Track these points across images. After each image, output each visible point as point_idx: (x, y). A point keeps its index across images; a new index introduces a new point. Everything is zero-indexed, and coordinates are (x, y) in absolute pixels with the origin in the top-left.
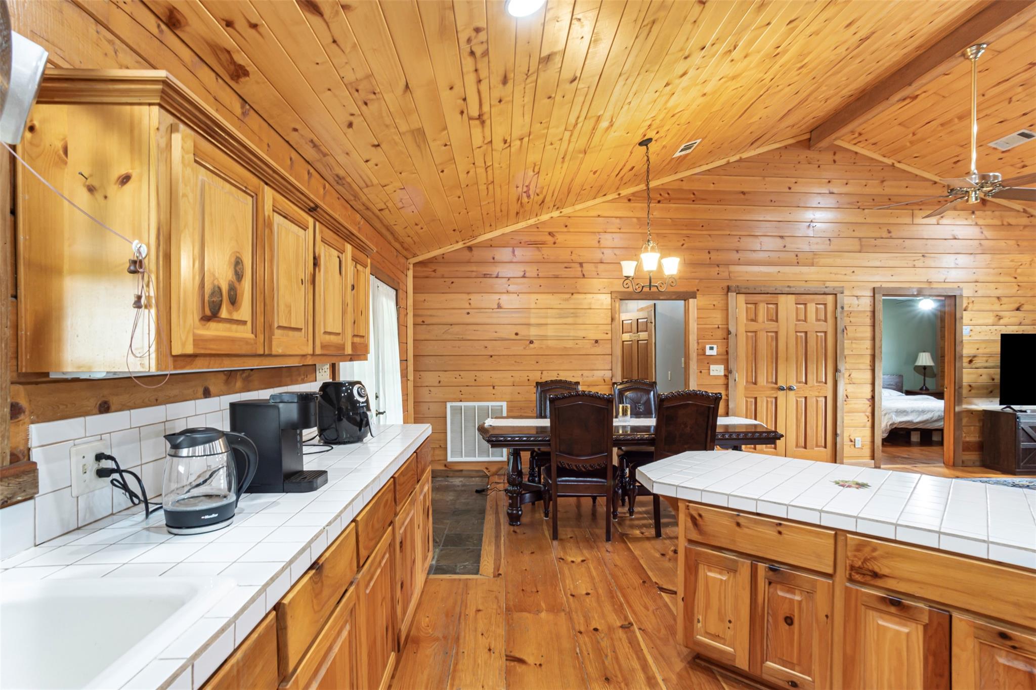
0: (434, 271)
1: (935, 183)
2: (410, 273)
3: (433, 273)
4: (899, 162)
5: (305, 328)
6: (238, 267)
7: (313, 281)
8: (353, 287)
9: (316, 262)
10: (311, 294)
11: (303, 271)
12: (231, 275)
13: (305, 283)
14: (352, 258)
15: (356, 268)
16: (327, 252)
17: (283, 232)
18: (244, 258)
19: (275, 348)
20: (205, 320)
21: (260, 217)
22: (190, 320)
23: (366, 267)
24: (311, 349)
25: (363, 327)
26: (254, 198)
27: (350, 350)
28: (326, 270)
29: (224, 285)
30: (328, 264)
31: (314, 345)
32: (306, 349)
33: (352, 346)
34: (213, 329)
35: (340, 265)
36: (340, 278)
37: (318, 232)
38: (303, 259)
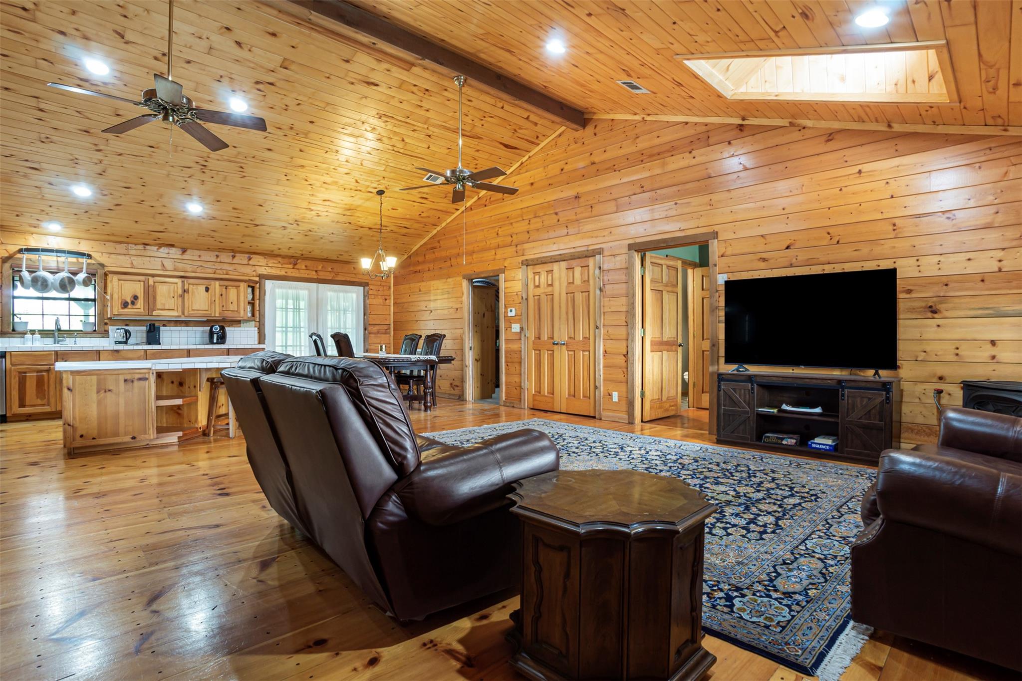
1: (687, 123)
2: (392, 275)
4: (649, 115)
5: (176, 309)
6: (136, 298)
7: (182, 296)
8: (222, 295)
9: (185, 291)
10: (180, 300)
11: (174, 294)
12: (132, 299)
13: (176, 297)
14: (220, 286)
15: (226, 288)
16: (195, 287)
17: (160, 287)
18: (139, 295)
19: (155, 313)
20: (122, 308)
21: (147, 286)
22: (117, 308)
23: (239, 286)
24: (181, 314)
25: (233, 307)
26: (144, 282)
27: (217, 315)
28: (193, 292)
29: (129, 301)
30: (195, 290)
31: (183, 313)
32: (177, 315)
33: (220, 313)
34: (126, 310)
35: (207, 290)
36: (207, 293)
37: (187, 282)
38: (174, 291)
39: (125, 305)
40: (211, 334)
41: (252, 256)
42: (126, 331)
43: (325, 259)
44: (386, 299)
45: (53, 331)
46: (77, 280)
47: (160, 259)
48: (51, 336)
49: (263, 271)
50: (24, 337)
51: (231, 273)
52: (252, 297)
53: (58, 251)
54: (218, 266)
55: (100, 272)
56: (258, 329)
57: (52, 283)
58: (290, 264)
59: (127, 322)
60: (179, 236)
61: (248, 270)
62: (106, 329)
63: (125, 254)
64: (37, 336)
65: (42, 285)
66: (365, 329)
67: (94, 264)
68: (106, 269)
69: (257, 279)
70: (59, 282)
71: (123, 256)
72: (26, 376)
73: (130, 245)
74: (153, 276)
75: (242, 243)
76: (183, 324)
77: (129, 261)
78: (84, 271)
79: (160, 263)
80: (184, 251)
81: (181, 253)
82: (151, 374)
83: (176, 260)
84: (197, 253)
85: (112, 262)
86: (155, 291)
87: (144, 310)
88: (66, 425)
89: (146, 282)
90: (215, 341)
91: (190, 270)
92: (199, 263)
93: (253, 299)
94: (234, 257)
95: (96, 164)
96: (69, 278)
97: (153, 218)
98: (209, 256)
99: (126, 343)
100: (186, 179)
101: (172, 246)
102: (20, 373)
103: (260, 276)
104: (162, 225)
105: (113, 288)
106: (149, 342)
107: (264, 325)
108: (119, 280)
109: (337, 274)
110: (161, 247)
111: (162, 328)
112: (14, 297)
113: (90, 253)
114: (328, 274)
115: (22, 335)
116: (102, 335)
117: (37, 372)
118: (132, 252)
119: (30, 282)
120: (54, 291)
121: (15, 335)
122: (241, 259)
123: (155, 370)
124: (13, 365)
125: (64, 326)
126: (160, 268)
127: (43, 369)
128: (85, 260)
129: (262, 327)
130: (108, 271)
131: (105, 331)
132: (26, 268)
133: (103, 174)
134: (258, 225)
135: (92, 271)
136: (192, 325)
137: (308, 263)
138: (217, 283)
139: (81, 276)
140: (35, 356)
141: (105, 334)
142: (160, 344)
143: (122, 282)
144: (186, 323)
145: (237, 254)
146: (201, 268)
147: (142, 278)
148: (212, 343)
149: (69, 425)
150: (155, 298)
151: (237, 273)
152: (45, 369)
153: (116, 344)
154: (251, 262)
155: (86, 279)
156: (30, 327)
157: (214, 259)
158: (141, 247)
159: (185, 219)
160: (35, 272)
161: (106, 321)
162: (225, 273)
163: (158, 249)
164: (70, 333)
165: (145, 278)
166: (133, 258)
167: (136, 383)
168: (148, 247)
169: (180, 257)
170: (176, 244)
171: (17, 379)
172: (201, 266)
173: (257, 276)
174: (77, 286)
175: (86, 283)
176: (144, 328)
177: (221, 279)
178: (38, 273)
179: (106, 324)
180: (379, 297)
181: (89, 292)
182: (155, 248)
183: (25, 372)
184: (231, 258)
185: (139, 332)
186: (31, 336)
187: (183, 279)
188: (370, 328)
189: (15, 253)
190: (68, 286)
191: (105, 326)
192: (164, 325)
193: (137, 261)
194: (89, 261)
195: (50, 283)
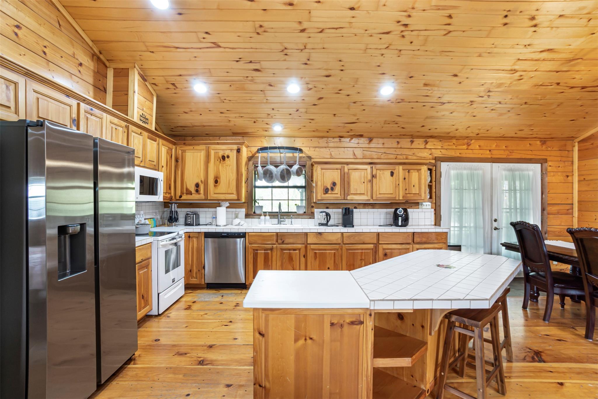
0: (592, 144)
2: (576, 149)
3: (592, 145)
5: (366, 193)
6: (334, 184)
7: (371, 181)
8: (405, 179)
9: (373, 176)
10: (369, 185)
11: (365, 180)
12: (332, 186)
13: (366, 183)
14: (403, 170)
15: (409, 172)
16: (382, 172)
17: (353, 173)
18: (336, 182)
19: (349, 198)
20: (324, 194)
21: (343, 173)
22: (320, 194)
23: (420, 170)
24: (370, 199)
25: (415, 190)
26: (341, 169)
27: (401, 198)
28: (380, 177)
29: (329, 188)
30: (382, 175)
31: (372, 197)
32: (367, 199)
33: (403, 197)
34: (327, 195)
35: (392, 174)
36: (392, 177)
37: (375, 167)
38: (364, 177)
39: (326, 191)
40: (396, 216)
41: (428, 140)
42: (328, 215)
43: (500, 137)
44: (568, 176)
45: (277, 212)
46: (292, 171)
47: (352, 149)
48: (276, 217)
49: (438, 153)
50: (260, 218)
51: (410, 157)
52: (430, 179)
53: (279, 148)
54: (399, 152)
55: (309, 163)
56: (435, 210)
57: (276, 175)
58: (464, 145)
59: (328, 206)
60: (368, 125)
61: (425, 154)
62: (313, 211)
63: (325, 147)
64: (268, 217)
65: (269, 176)
66: (543, 210)
67: (304, 157)
68: (313, 160)
69: (433, 161)
70: (280, 173)
71: (325, 149)
72: (257, 252)
73: (329, 139)
74: (347, 164)
75: (423, 126)
76: (370, 207)
77: (329, 153)
78: (297, 163)
79: (352, 152)
80: (371, 140)
81: (368, 142)
82: (368, 316)
83: (364, 149)
84: (381, 141)
85: (317, 155)
86: (349, 177)
87: (341, 195)
88: (258, 386)
89: (342, 170)
90: (400, 224)
91: (375, 157)
92: (383, 150)
93: (431, 182)
94: (412, 142)
95: (302, 50)
96: (287, 170)
97: (348, 108)
98: (391, 143)
99: (326, 225)
100: (383, 51)
101: (361, 136)
102: (254, 250)
103: (436, 159)
104: (355, 115)
105: (317, 176)
106: (345, 225)
107: (440, 206)
108: (322, 169)
109: (512, 152)
110: (352, 138)
111: (354, 210)
112: (256, 187)
113: (302, 148)
114: (502, 152)
115: (259, 217)
116: (310, 216)
117: (265, 250)
118: (331, 145)
119: (263, 175)
120: (277, 181)
121: (255, 217)
122: (419, 143)
123: (374, 310)
124: (250, 244)
125: (284, 209)
126: (352, 157)
127: (268, 248)
128: (298, 154)
129: (438, 209)
130: (314, 162)
131: (312, 213)
132: (260, 164)
133: (308, 62)
134: (444, 103)
135: (303, 163)
136: (377, 207)
137: (482, 143)
138: (401, 167)
139: (296, 167)
140: (263, 236)
141: (312, 215)
142: (353, 226)
143: (324, 170)
144: (373, 206)
145: (415, 140)
146: (384, 154)
147: (339, 166)
148: (397, 225)
149: (260, 386)
150: (349, 183)
151: (415, 158)
152: (270, 248)
153: (319, 225)
154: (428, 146)
155: (298, 170)
156: (264, 210)
157: (395, 145)
158: (337, 140)
159: (374, 106)
160: (266, 166)
161: (313, 204)
162: (405, 158)
163: (350, 140)
164: (288, 215)
165: (342, 166)
166: (332, 150)
167: (346, 328)
168: (342, 139)
169: (367, 146)
170: (365, 134)
171: (252, 254)
172: (385, 153)
173: (433, 159)
174: (292, 176)
175: (298, 173)
176: (340, 210)
177: (404, 164)
178: (267, 167)
179: (313, 207)
180: (559, 174)
181: (300, 181)
182: (348, 140)
183: (257, 250)
184: (410, 143)
185: (336, 214)
186: (264, 217)
187: (372, 165)
188: (549, 209)
189: (255, 154)
190: (286, 176)
191: (312, 209)
192: (355, 208)
193: (335, 152)
194: (301, 155)
195: (274, 175)
